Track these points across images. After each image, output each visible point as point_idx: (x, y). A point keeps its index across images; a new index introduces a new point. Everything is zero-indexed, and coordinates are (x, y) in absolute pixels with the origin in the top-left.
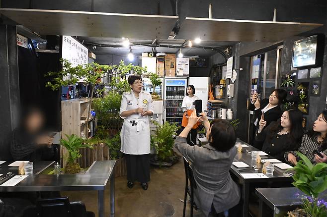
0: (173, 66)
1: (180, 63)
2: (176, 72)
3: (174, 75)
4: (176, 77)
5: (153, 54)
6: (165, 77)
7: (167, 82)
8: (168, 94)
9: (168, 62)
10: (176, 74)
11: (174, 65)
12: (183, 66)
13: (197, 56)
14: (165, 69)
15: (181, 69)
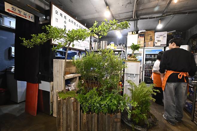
0: (151, 39)
1: (159, 36)
2: (154, 43)
3: (152, 46)
4: (154, 47)
5: (136, 32)
6: (145, 48)
7: (146, 51)
8: (147, 60)
9: (148, 37)
10: (154, 45)
11: (153, 38)
12: (161, 38)
13: (174, 31)
14: (145, 42)
15: (158, 41)
